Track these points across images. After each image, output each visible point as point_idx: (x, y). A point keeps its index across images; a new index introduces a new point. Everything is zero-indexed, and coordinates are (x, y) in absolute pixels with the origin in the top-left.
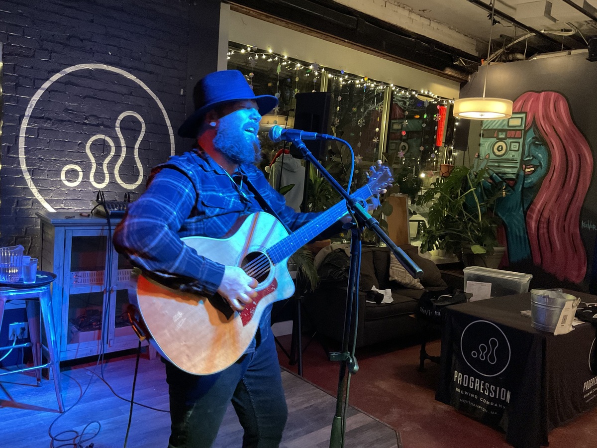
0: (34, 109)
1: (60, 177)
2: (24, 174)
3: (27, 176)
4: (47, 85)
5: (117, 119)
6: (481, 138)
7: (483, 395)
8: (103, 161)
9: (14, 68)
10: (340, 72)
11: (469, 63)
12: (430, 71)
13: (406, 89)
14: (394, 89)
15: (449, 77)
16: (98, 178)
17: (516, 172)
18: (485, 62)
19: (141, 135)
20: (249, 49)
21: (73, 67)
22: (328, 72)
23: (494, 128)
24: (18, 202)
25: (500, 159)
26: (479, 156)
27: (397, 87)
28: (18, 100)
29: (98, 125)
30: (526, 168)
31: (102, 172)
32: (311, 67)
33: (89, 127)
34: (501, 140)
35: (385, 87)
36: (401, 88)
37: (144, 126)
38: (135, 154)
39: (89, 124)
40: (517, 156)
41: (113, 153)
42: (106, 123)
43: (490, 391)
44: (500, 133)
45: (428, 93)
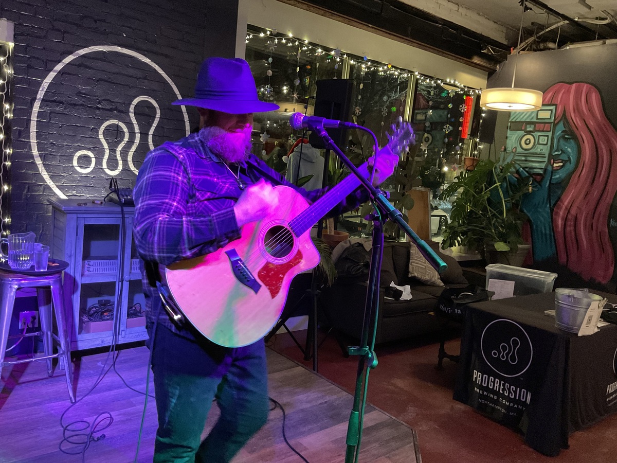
0: (46, 91)
1: (72, 163)
2: (35, 159)
3: (39, 162)
4: (59, 67)
5: (130, 104)
6: (509, 130)
7: (503, 396)
8: (117, 147)
9: (26, 49)
10: (362, 58)
11: (499, 51)
12: (456, 59)
13: (431, 78)
14: (418, 77)
15: (476, 65)
16: (111, 165)
17: (543, 167)
18: (515, 50)
19: (155, 121)
20: (268, 33)
21: (86, 49)
22: (350, 58)
23: (523, 120)
24: (29, 187)
25: (527, 154)
26: (505, 149)
27: (422, 75)
28: (29, 83)
29: (111, 110)
30: (554, 163)
31: (115, 158)
32: (333, 53)
33: (101, 111)
34: (529, 133)
35: (409, 75)
36: (426, 76)
37: (158, 111)
38: (149, 140)
39: (102, 108)
40: (546, 150)
41: (126, 139)
42: (119, 108)
43: (511, 392)
44: (528, 126)
45: (454, 83)
